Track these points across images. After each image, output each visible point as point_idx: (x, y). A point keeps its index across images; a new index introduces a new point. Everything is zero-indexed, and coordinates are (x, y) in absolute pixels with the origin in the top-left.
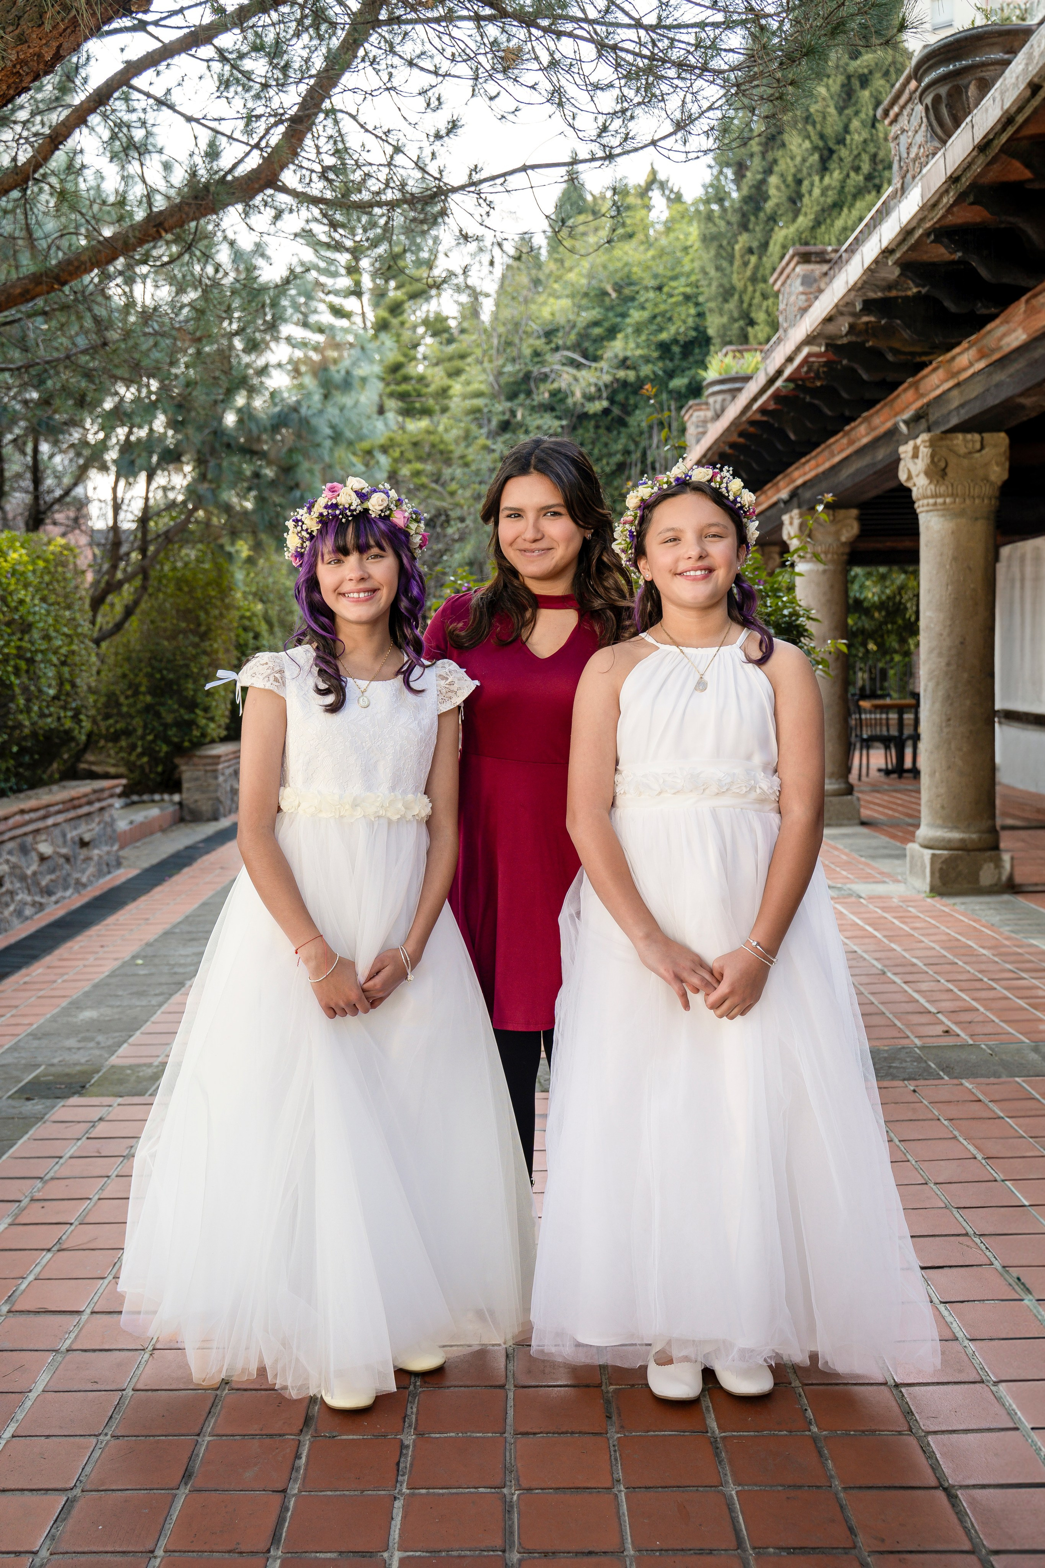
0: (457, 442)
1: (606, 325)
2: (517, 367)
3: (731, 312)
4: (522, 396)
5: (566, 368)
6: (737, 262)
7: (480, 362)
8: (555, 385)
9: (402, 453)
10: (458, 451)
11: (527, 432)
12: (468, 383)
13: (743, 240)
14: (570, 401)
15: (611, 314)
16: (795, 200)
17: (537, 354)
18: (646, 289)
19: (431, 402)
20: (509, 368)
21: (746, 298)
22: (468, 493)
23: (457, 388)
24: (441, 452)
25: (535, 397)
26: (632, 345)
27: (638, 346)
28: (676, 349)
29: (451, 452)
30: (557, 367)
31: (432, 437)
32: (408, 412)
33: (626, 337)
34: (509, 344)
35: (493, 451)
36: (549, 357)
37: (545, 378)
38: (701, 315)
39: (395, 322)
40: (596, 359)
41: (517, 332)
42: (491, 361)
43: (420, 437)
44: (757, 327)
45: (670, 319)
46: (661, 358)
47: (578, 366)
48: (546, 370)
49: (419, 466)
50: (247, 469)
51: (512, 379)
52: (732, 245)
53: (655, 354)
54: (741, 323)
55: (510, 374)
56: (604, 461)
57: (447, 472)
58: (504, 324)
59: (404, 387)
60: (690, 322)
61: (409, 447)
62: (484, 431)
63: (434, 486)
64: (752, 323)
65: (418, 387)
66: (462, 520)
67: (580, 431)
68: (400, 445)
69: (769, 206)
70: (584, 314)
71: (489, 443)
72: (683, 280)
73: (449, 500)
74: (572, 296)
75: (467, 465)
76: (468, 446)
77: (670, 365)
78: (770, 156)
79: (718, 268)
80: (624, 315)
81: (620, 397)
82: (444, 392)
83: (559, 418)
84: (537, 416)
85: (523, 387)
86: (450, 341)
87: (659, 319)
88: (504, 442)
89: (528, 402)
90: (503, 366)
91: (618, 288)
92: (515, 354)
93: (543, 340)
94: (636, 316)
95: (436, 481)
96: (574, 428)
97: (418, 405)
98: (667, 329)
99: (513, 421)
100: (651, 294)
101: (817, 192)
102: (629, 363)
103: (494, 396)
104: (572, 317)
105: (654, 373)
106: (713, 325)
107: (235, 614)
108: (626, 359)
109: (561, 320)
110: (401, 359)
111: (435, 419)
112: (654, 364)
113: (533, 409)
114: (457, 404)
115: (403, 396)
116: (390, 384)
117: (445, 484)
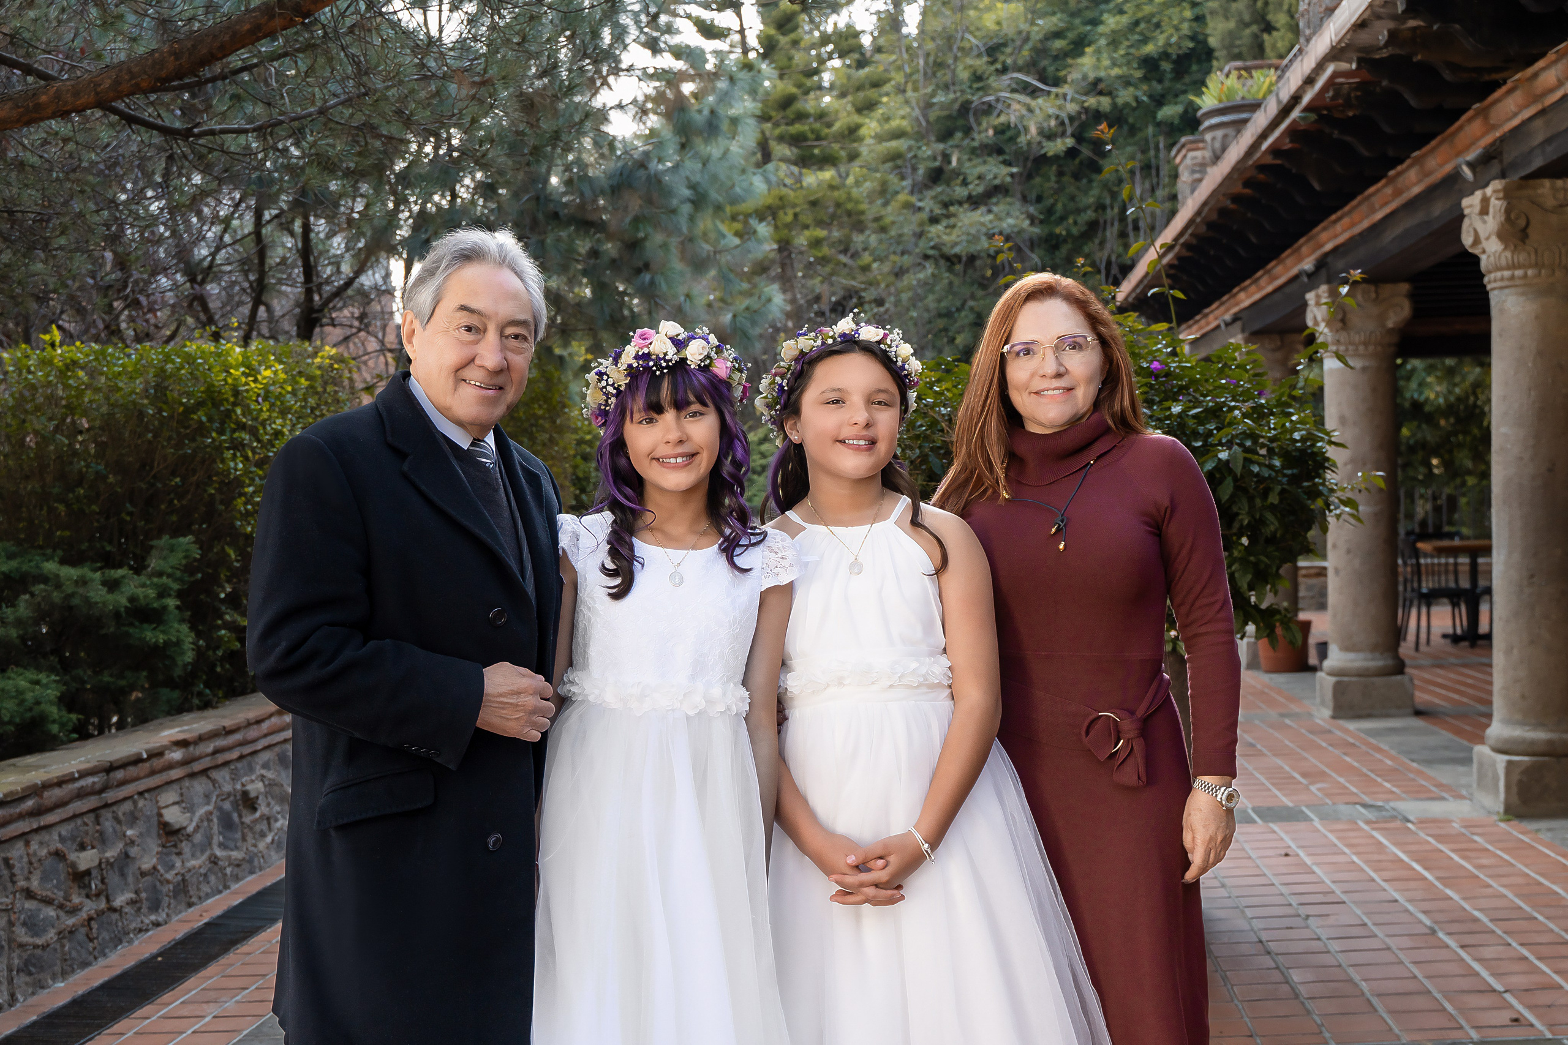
0: (871, 198)
1: (1071, 35)
2: (951, 96)
3: (1240, 13)
4: (959, 135)
5: (1016, 96)
7: (901, 91)
8: (1002, 119)
9: (796, 215)
10: (871, 210)
11: (965, 183)
12: (887, 119)
14: (1022, 140)
15: (1077, 21)
17: (977, 77)
19: (836, 146)
20: (940, 98)
22: (886, 268)
23: (871, 126)
24: (849, 214)
25: (976, 136)
26: (1106, 62)
27: (1114, 64)
28: (1166, 66)
29: (862, 213)
30: (1005, 94)
31: (836, 194)
32: (805, 161)
33: (1098, 51)
34: (939, 65)
35: (920, 209)
36: (993, 82)
37: (988, 109)
38: (1199, 19)
39: (784, 40)
40: (1057, 82)
41: (950, 48)
42: (915, 90)
43: (820, 195)
44: (1275, 33)
45: (1158, 25)
46: (1145, 79)
47: (1033, 92)
48: (990, 98)
49: (821, 233)
50: (583, 246)
51: (945, 113)
53: (1138, 74)
54: (1255, 28)
55: (943, 106)
56: (1071, 221)
57: (858, 239)
58: (933, 39)
59: (797, 128)
60: (1185, 28)
61: (806, 206)
62: (907, 183)
63: (843, 259)
64: (1269, 28)
65: (817, 126)
66: (880, 302)
67: (1037, 180)
68: (794, 206)
70: (1040, 22)
71: (913, 199)
73: (861, 277)
75: (883, 229)
76: (886, 204)
77: (1158, 87)
80: (1095, 22)
82: (852, 133)
83: (1008, 163)
84: (980, 160)
85: (960, 122)
86: (861, 64)
87: (1143, 25)
88: (934, 198)
89: (966, 142)
90: (933, 95)
92: (948, 78)
93: (985, 59)
94: (1112, 22)
95: (845, 251)
96: (1030, 177)
97: (816, 151)
98: (1154, 38)
99: (947, 168)
102: (1101, 86)
103: (920, 136)
104: (1024, 27)
105: (1136, 99)
106: (1216, 32)
107: (573, 437)
108: (1098, 81)
109: (1009, 30)
110: (794, 90)
111: (843, 169)
112: (1136, 87)
113: (974, 152)
114: (869, 148)
115: (796, 140)
116: (776, 125)
117: (855, 255)
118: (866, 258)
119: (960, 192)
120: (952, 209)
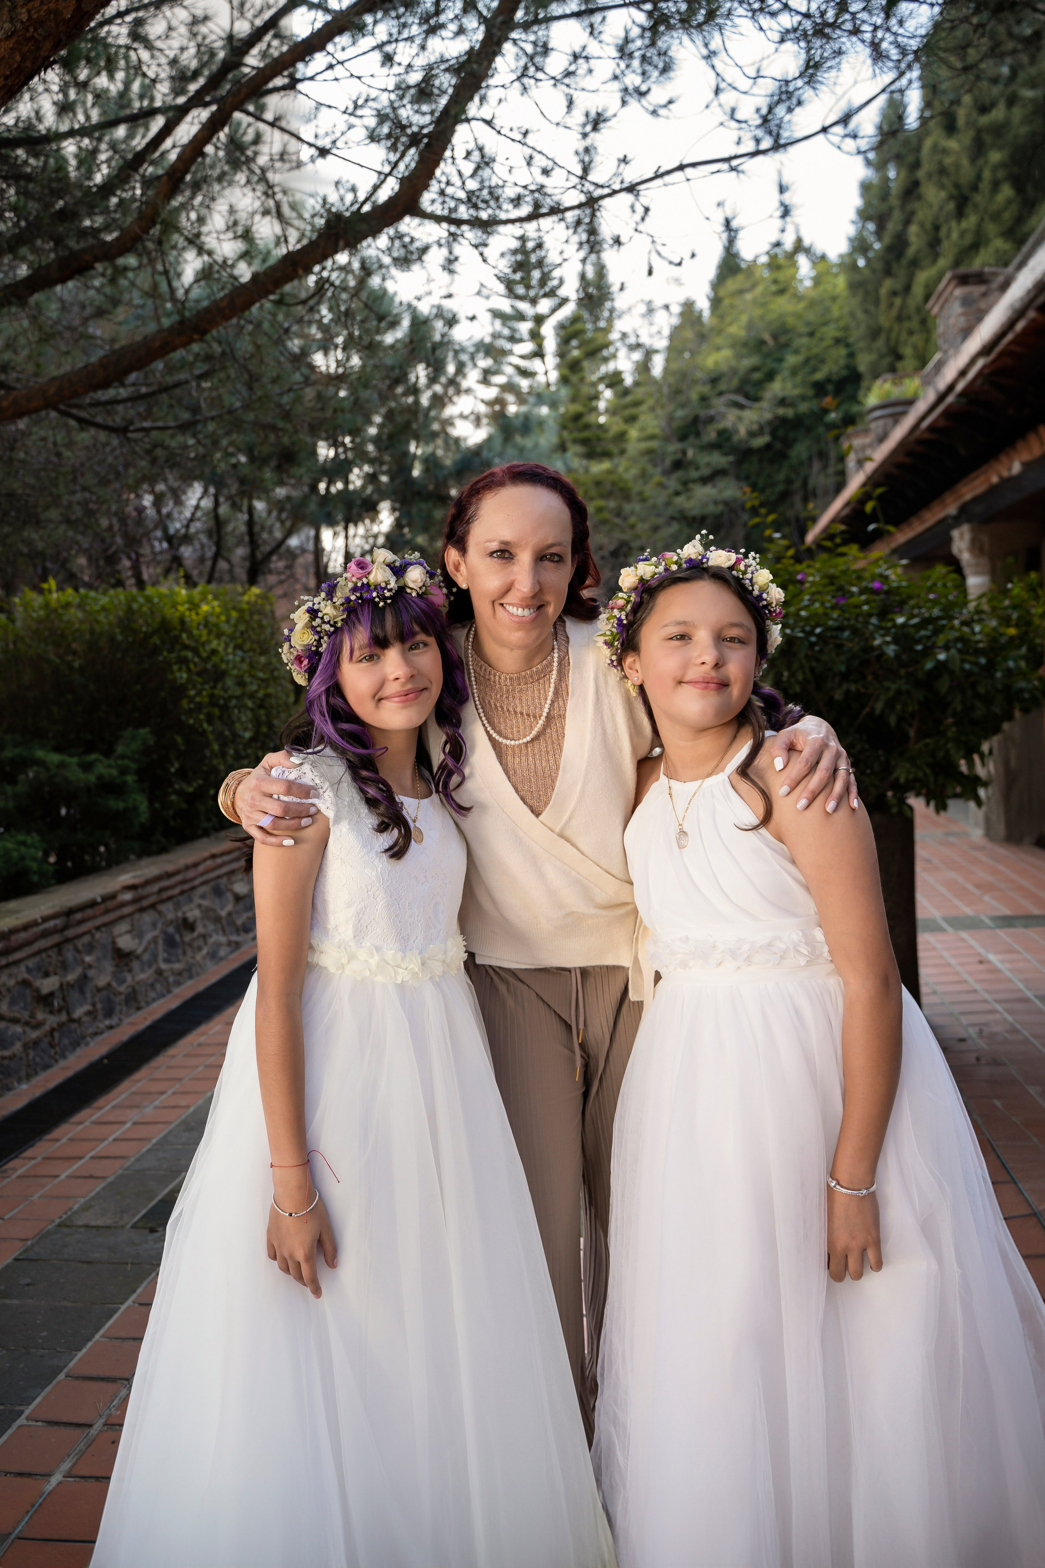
0: (635, 480)
1: (765, 369)
2: (687, 412)
3: (880, 349)
4: (692, 437)
5: (731, 410)
6: (883, 305)
7: (652, 409)
8: (722, 426)
10: (636, 487)
11: (698, 469)
12: (643, 428)
13: (888, 285)
14: (735, 439)
15: (768, 360)
16: (934, 244)
17: (704, 399)
18: (800, 335)
19: (610, 445)
20: (680, 413)
21: (893, 336)
22: (646, 526)
23: (633, 433)
24: (622, 490)
25: (703, 437)
26: (789, 385)
27: (795, 386)
28: (830, 387)
29: (630, 489)
30: (722, 409)
31: (613, 477)
32: (591, 456)
33: (784, 379)
34: (679, 392)
36: (715, 401)
37: (711, 420)
38: (851, 355)
39: (574, 377)
40: (757, 399)
41: (685, 381)
42: (663, 408)
43: (601, 478)
45: (823, 361)
46: (816, 396)
47: (741, 407)
48: (712, 412)
49: (604, 503)
51: (682, 423)
52: (877, 290)
53: (811, 393)
54: (890, 357)
55: (681, 419)
57: (627, 507)
58: (674, 376)
59: (585, 434)
60: (842, 362)
61: (593, 485)
62: (659, 470)
63: (617, 521)
64: (899, 357)
65: (599, 434)
67: (746, 465)
69: (911, 251)
70: (745, 361)
71: (663, 480)
72: (832, 326)
73: (630, 533)
74: (733, 346)
75: (644, 500)
76: (645, 483)
78: (909, 208)
79: (866, 311)
80: (780, 360)
81: (781, 433)
82: (621, 436)
83: (726, 454)
84: (706, 453)
85: (693, 429)
86: (625, 394)
87: (813, 362)
88: (677, 479)
89: (697, 442)
90: (674, 411)
91: (775, 337)
92: (684, 400)
93: (709, 386)
94: (792, 360)
95: (619, 515)
96: (741, 463)
97: (599, 449)
98: (821, 370)
99: (685, 459)
100: (804, 340)
101: (955, 235)
102: (787, 401)
103: (667, 439)
104: (733, 365)
105: (811, 409)
106: (863, 362)
108: (784, 398)
109: (724, 367)
110: (580, 410)
111: (615, 460)
112: (810, 401)
113: (702, 448)
114: (633, 447)
115: (585, 442)
116: (571, 432)
117: (625, 519)
118: (633, 520)
119: (694, 474)
120: (691, 485)
